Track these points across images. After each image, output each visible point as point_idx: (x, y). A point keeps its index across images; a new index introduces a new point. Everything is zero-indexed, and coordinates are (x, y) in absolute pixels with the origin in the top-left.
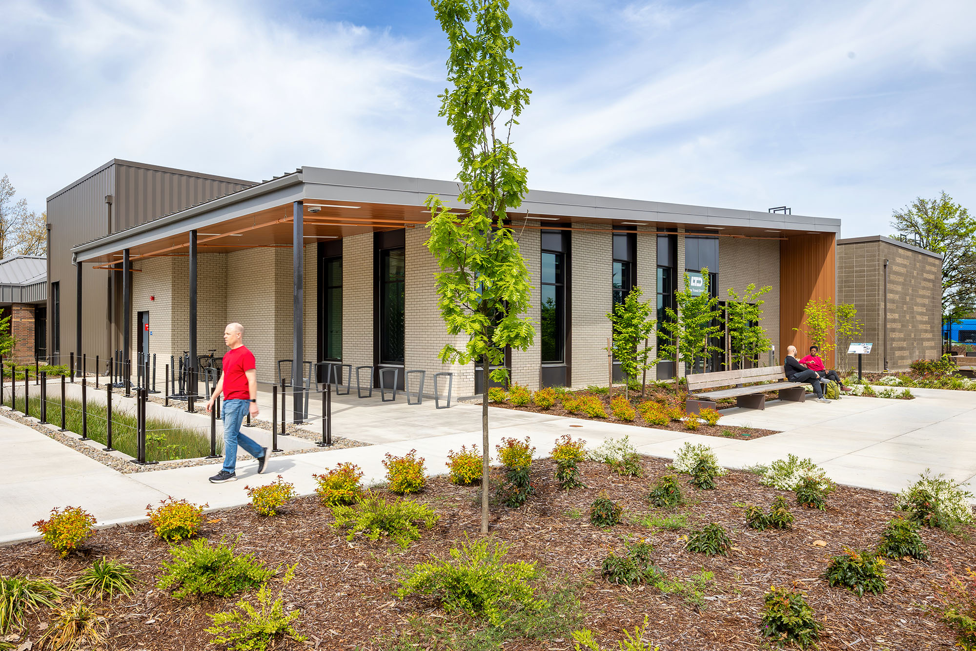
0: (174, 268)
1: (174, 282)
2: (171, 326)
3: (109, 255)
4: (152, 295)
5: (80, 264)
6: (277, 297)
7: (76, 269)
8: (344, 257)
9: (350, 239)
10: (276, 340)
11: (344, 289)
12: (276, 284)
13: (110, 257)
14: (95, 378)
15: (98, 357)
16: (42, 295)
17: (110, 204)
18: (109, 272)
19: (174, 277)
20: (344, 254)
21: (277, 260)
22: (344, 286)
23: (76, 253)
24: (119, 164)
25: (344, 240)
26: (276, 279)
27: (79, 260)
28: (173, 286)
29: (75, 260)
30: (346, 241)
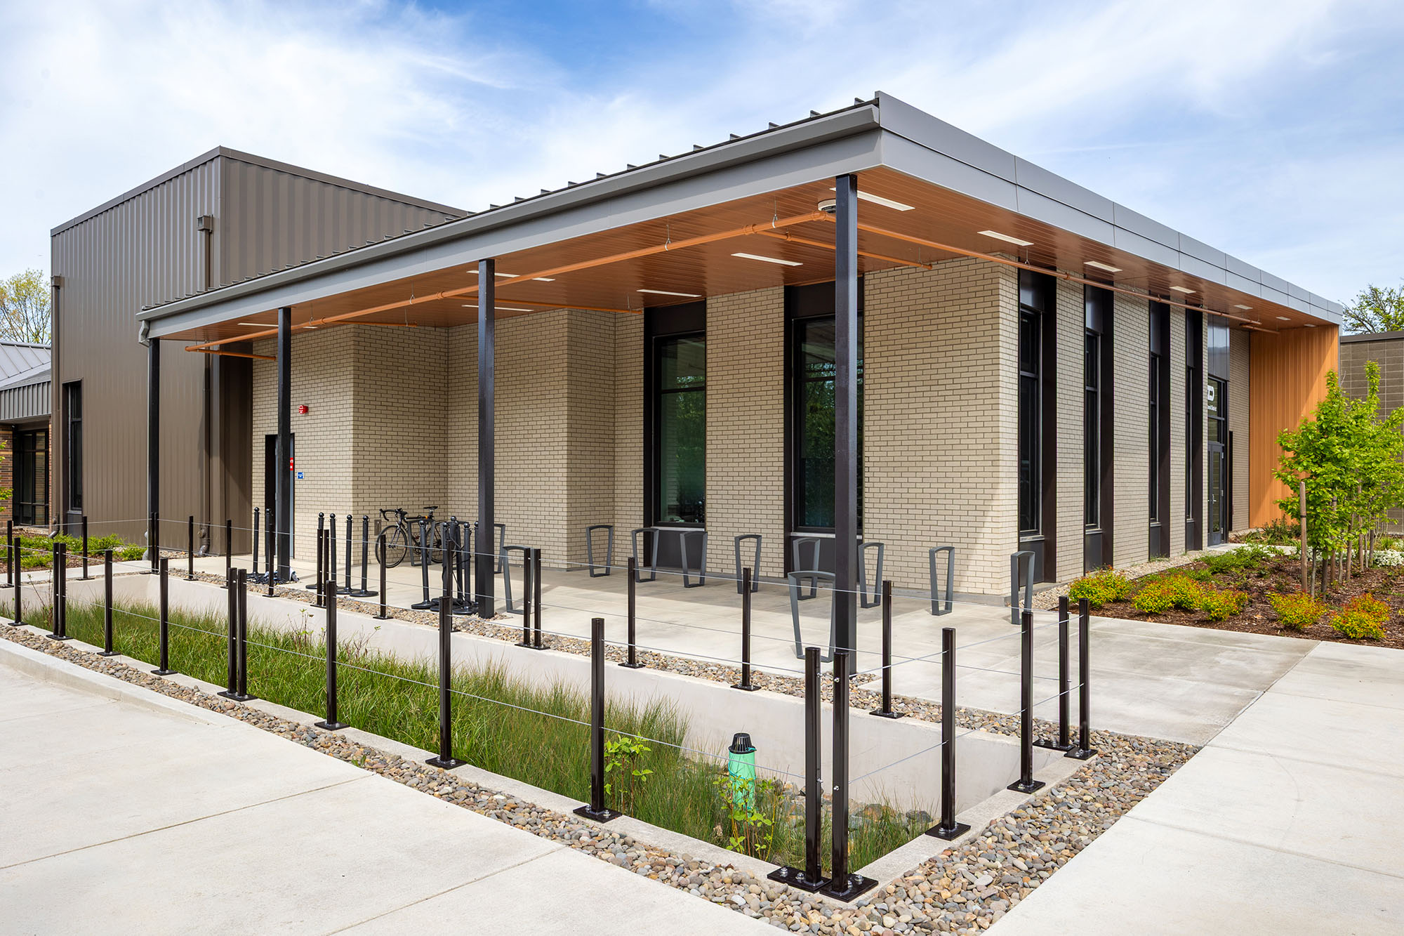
0: (357, 352)
1: (357, 377)
2: (351, 461)
3: (206, 329)
4: (303, 403)
5: (156, 342)
6: (570, 409)
7: (148, 352)
8: (708, 333)
9: (726, 299)
10: (571, 487)
11: (708, 392)
12: (570, 382)
13: (207, 333)
14: (187, 561)
15: (191, 518)
16: (43, 406)
17: (209, 232)
18: (208, 358)
19: (357, 369)
20: (708, 329)
21: (570, 339)
22: (708, 388)
23: (149, 322)
24: (226, 157)
25: (708, 302)
26: (570, 374)
27: (153, 334)
28: (356, 385)
29: (146, 333)
30: (715, 306)
